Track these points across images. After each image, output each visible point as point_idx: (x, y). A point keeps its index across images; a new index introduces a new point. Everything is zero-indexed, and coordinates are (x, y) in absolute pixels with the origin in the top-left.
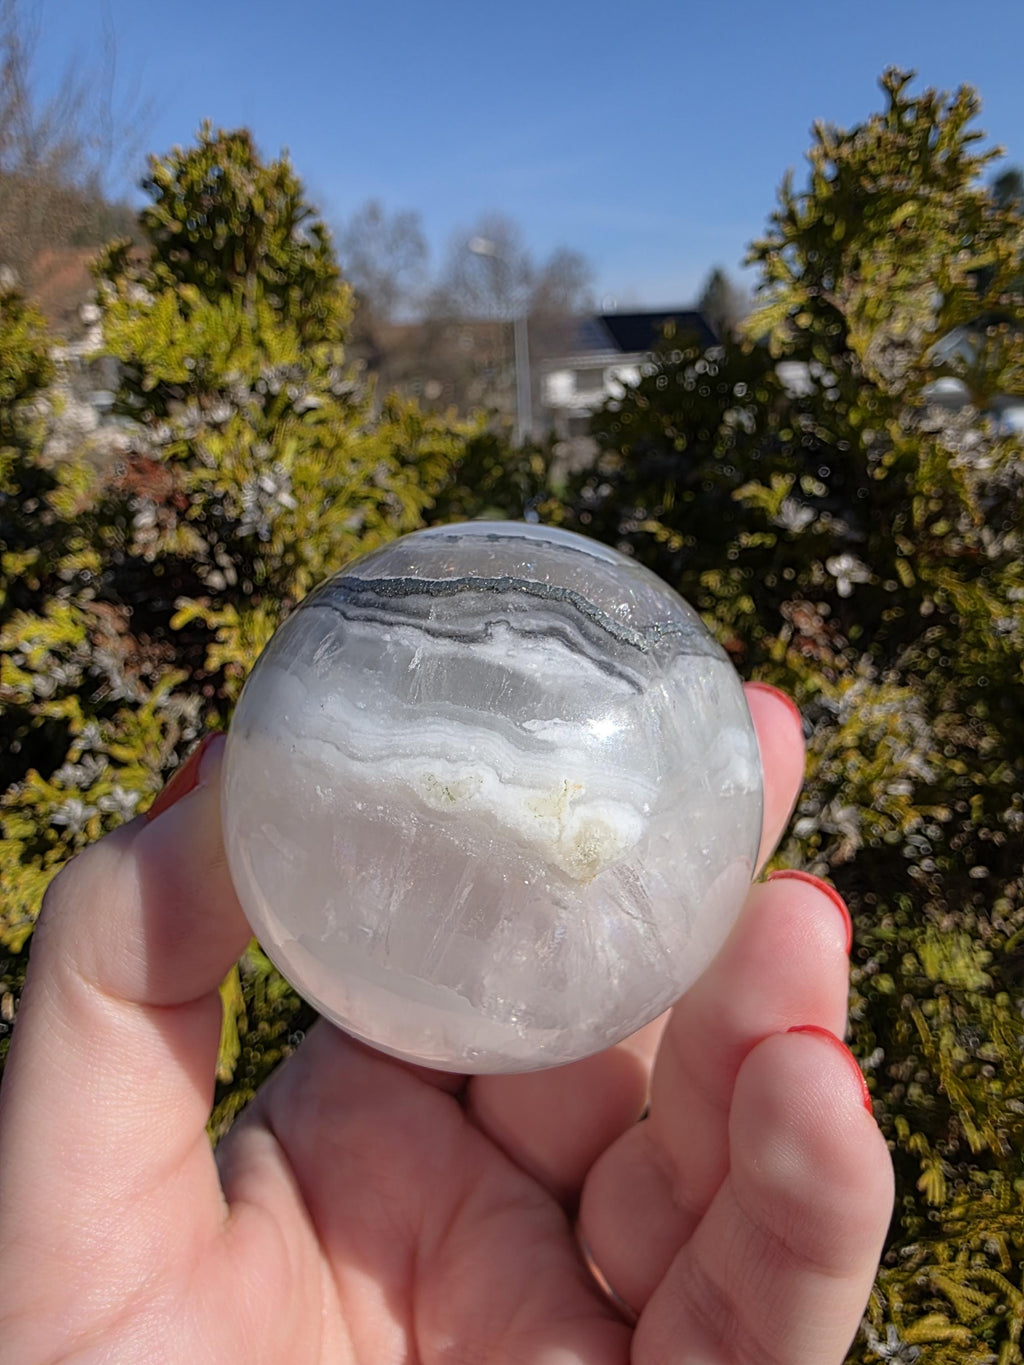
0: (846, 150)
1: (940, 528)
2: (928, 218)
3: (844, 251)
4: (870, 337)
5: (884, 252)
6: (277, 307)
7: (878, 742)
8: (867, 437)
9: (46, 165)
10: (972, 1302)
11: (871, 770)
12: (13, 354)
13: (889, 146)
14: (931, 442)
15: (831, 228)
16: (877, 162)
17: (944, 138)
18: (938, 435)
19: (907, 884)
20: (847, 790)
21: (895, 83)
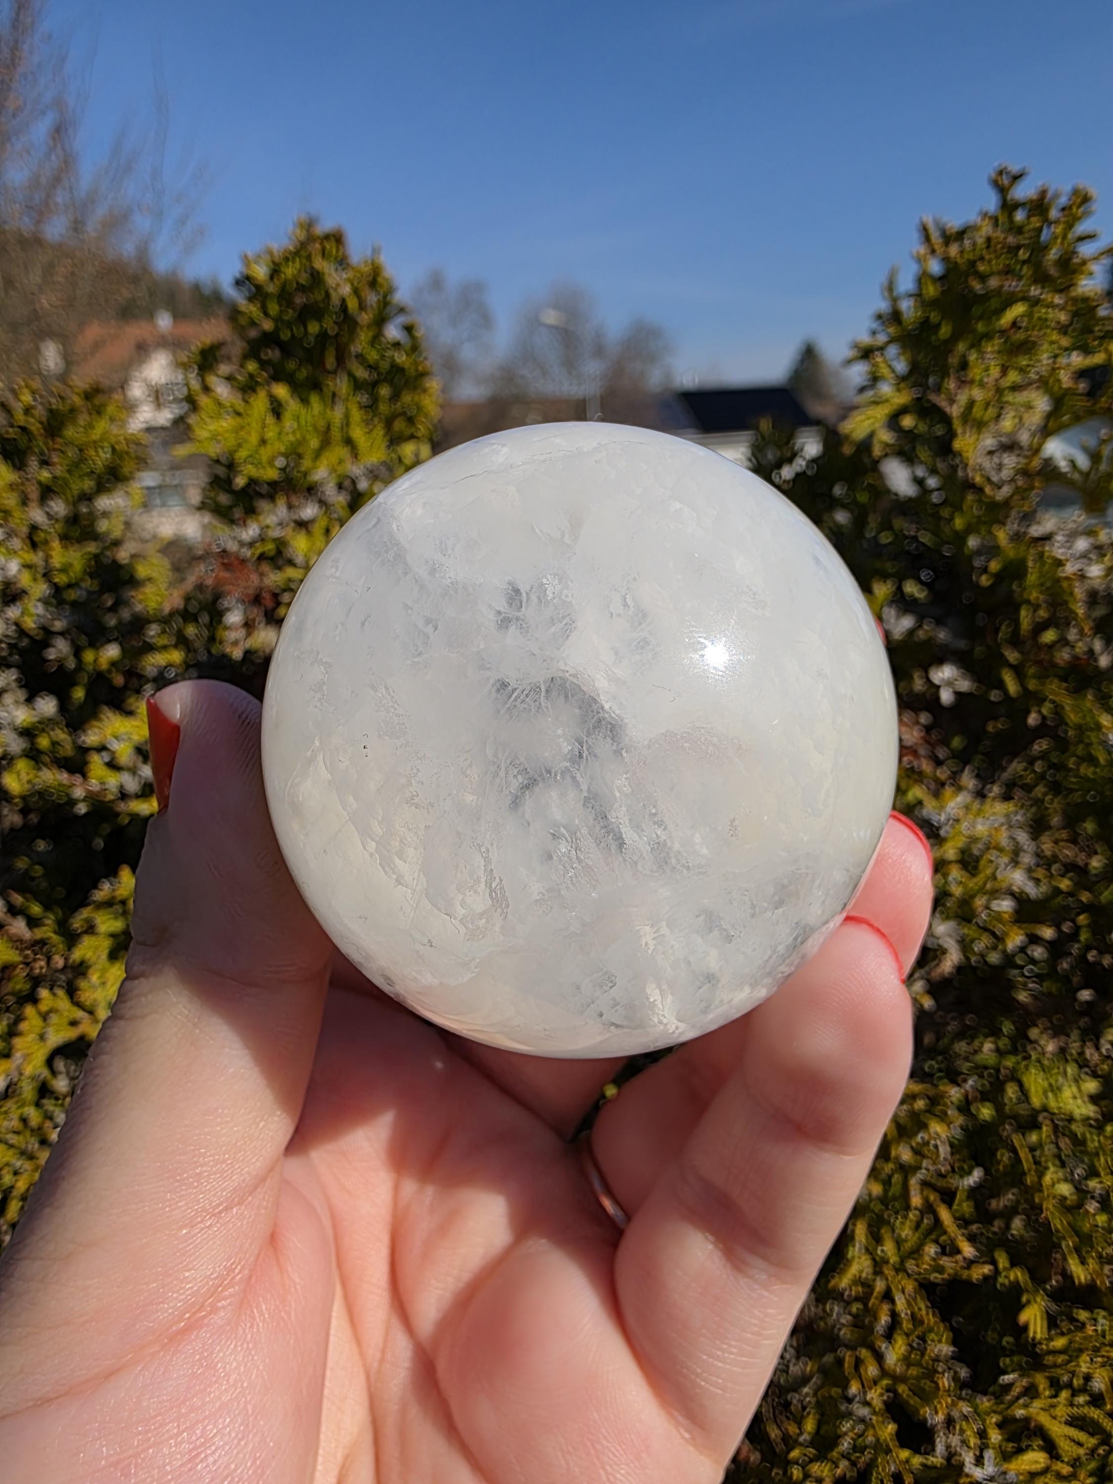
0: (954, 250)
1: (1049, 636)
2: (1040, 319)
3: (951, 351)
4: (978, 439)
5: (993, 352)
6: (366, 404)
7: (982, 856)
8: (973, 542)
9: (94, 234)
10: (1074, 1441)
11: (973, 883)
12: (95, 447)
13: (999, 246)
14: (1040, 549)
15: (938, 327)
16: (986, 263)
17: (1056, 238)
18: (1048, 542)
19: (1010, 1007)
20: (948, 905)
21: (1005, 181)
